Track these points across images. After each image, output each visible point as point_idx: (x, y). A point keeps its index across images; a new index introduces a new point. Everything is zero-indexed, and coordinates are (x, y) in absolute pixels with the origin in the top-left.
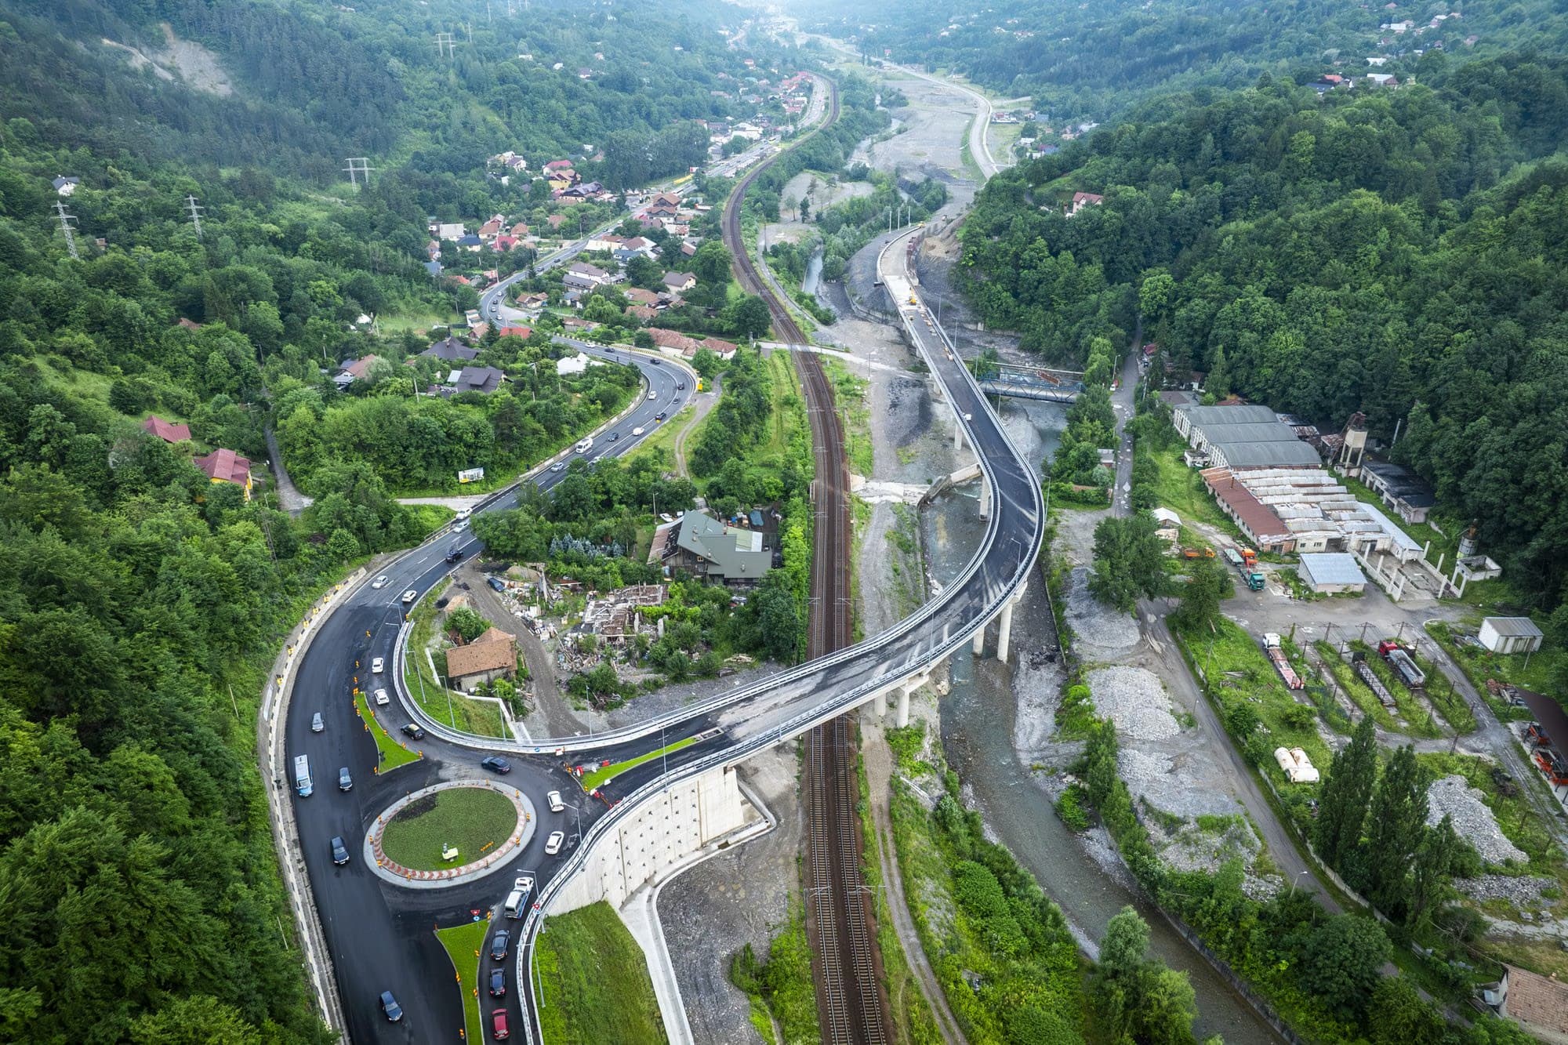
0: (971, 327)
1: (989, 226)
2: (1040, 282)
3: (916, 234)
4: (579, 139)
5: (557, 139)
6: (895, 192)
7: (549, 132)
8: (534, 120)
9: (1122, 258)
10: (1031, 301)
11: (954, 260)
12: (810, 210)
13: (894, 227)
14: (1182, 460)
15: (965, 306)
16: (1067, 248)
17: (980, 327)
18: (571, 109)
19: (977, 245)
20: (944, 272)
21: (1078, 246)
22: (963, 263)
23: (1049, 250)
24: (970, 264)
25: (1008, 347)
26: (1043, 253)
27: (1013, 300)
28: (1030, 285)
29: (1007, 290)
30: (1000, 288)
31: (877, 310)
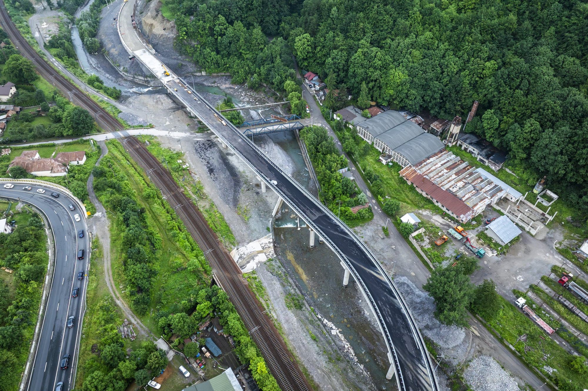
0: (198, 74)
2: (230, 43)
9: (267, 19)
10: (229, 54)
11: (172, 35)
14: (379, 161)
15: (189, 62)
16: (237, 18)
17: (204, 73)
19: (186, 26)
20: (170, 44)
21: (243, 17)
22: (181, 38)
23: (228, 22)
24: (185, 38)
25: (225, 84)
26: (225, 24)
27: (218, 56)
28: (225, 45)
29: (213, 51)
30: (208, 50)
31: (139, 75)
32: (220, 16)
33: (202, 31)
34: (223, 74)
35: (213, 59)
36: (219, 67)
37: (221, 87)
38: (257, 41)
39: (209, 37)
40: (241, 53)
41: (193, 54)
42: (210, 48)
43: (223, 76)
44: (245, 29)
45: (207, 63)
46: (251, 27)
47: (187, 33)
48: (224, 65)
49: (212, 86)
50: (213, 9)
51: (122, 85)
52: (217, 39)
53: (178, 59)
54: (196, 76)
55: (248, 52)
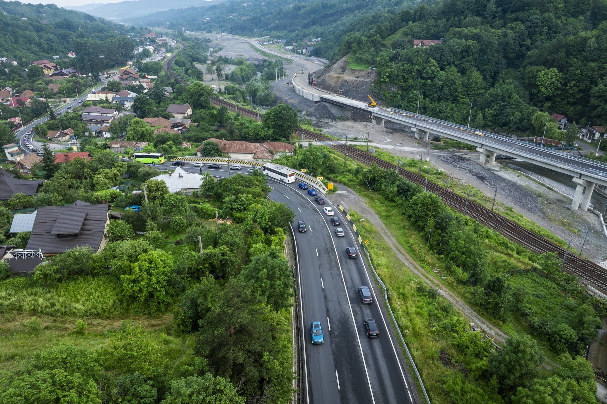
4: (49, 53)
5: (34, 53)
7: (28, 49)
8: (16, 42)
10: (440, 98)
12: (223, 72)
16: (449, 64)
18: (41, 37)
19: (390, 67)
20: (366, 88)
21: (456, 63)
22: (382, 80)
23: (439, 66)
24: (387, 80)
27: (427, 99)
28: (436, 88)
29: (420, 94)
30: (415, 92)
31: (326, 118)
32: (430, 59)
33: (408, 74)
35: (419, 103)
38: (476, 85)
39: (416, 79)
40: (456, 97)
42: (418, 91)
44: (460, 74)
46: (468, 72)
55: (464, 97)
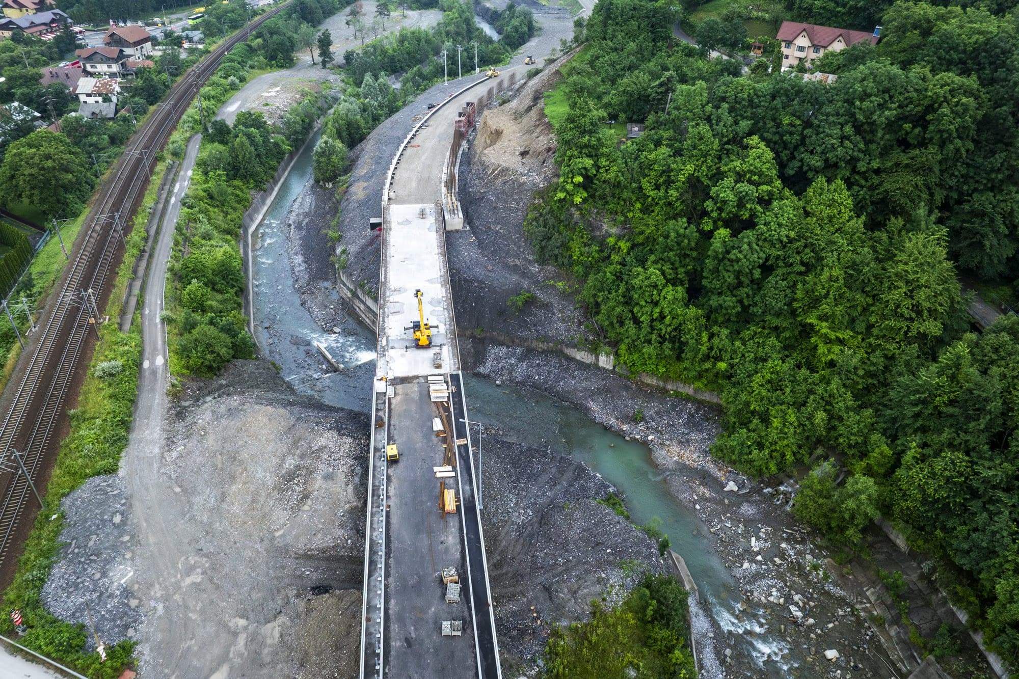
0: (582, 356)
1: (612, 97)
2: (767, 269)
3: (473, 96)
6: (468, 22)
10: (745, 317)
11: (538, 180)
13: (453, 74)
15: (566, 296)
16: (830, 169)
17: (605, 361)
19: (593, 152)
20: (517, 210)
21: (862, 166)
22: (561, 195)
23: (781, 176)
24: (577, 200)
25: (685, 443)
26: (770, 182)
27: (693, 311)
28: (738, 274)
29: (674, 282)
30: (654, 272)
32: (755, 140)
33: (657, 187)
34: (689, 390)
35: (662, 317)
36: (679, 358)
37: (661, 455)
38: (910, 295)
39: (675, 217)
40: (807, 331)
41: (589, 269)
42: (667, 268)
43: (688, 399)
44: (858, 223)
45: (632, 329)
46: (896, 223)
47: (588, 182)
48: (707, 358)
49: (620, 435)
50: (731, 110)
51: (309, 310)
52: (709, 235)
53: (524, 275)
54: (571, 359)
55: (846, 335)
